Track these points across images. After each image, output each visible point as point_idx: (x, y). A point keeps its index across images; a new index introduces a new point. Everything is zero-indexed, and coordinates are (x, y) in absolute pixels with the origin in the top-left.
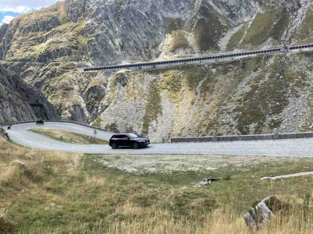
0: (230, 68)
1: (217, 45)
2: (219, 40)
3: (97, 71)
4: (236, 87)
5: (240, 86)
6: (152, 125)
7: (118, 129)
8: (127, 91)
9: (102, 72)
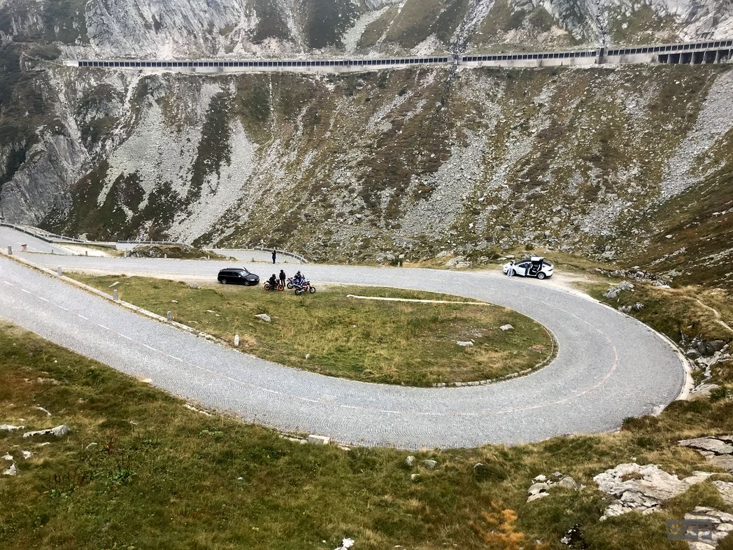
0: (360, 85)
1: (340, 40)
2: (344, 31)
3: (106, 69)
4: (367, 121)
5: (373, 119)
6: (209, 182)
7: (142, 185)
8: (164, 113)
9: (115, 72)
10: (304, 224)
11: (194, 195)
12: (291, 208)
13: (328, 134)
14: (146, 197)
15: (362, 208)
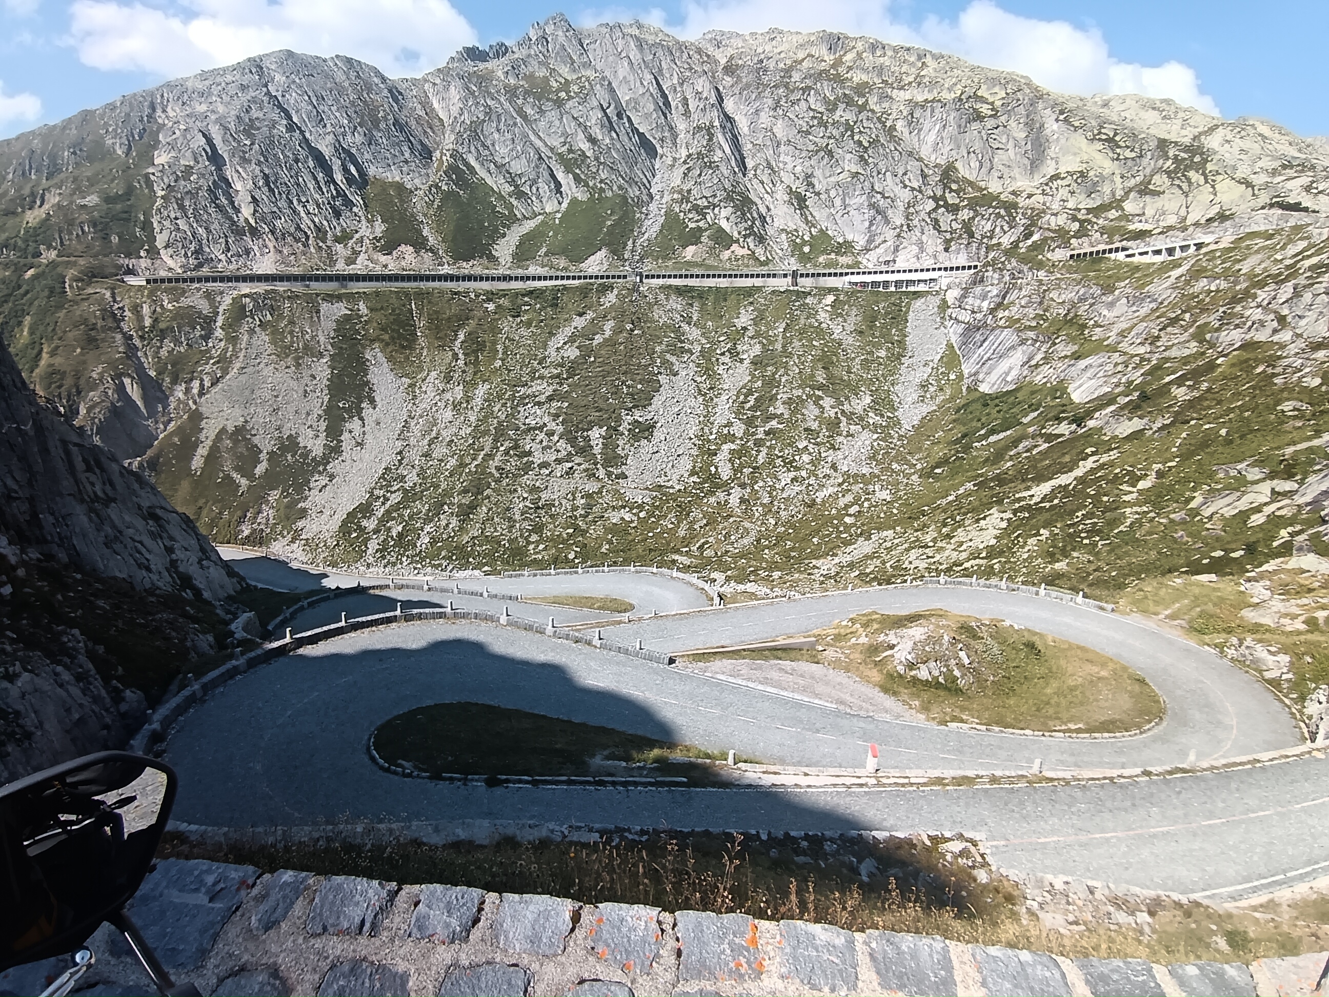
1: (491, 252)
2: (494, 242)
3: (184, 285)
4: (545, 346)
5: (554, 344)
6: (350, 432)
7: (256, 440)
8: (273, 342)
9: (199, 290)
10: (498, 481)
11: (334, 451)
12: (474, 459)
13: (498, 363)
14: (263, 456)
15: (570, 454)
